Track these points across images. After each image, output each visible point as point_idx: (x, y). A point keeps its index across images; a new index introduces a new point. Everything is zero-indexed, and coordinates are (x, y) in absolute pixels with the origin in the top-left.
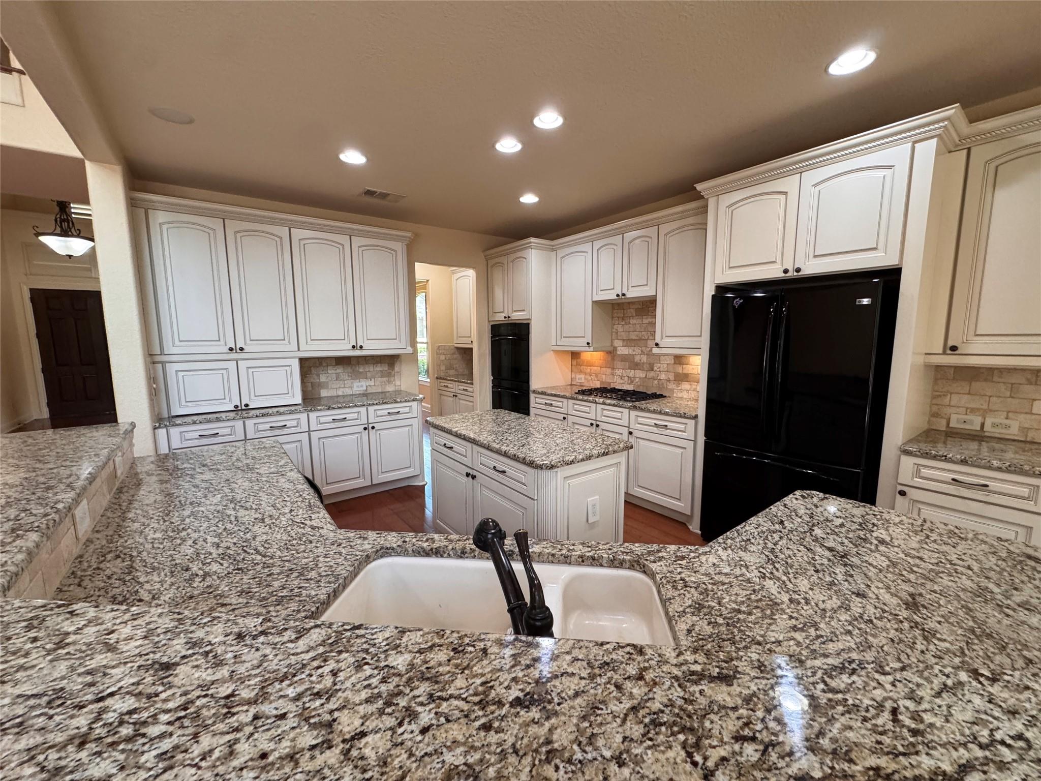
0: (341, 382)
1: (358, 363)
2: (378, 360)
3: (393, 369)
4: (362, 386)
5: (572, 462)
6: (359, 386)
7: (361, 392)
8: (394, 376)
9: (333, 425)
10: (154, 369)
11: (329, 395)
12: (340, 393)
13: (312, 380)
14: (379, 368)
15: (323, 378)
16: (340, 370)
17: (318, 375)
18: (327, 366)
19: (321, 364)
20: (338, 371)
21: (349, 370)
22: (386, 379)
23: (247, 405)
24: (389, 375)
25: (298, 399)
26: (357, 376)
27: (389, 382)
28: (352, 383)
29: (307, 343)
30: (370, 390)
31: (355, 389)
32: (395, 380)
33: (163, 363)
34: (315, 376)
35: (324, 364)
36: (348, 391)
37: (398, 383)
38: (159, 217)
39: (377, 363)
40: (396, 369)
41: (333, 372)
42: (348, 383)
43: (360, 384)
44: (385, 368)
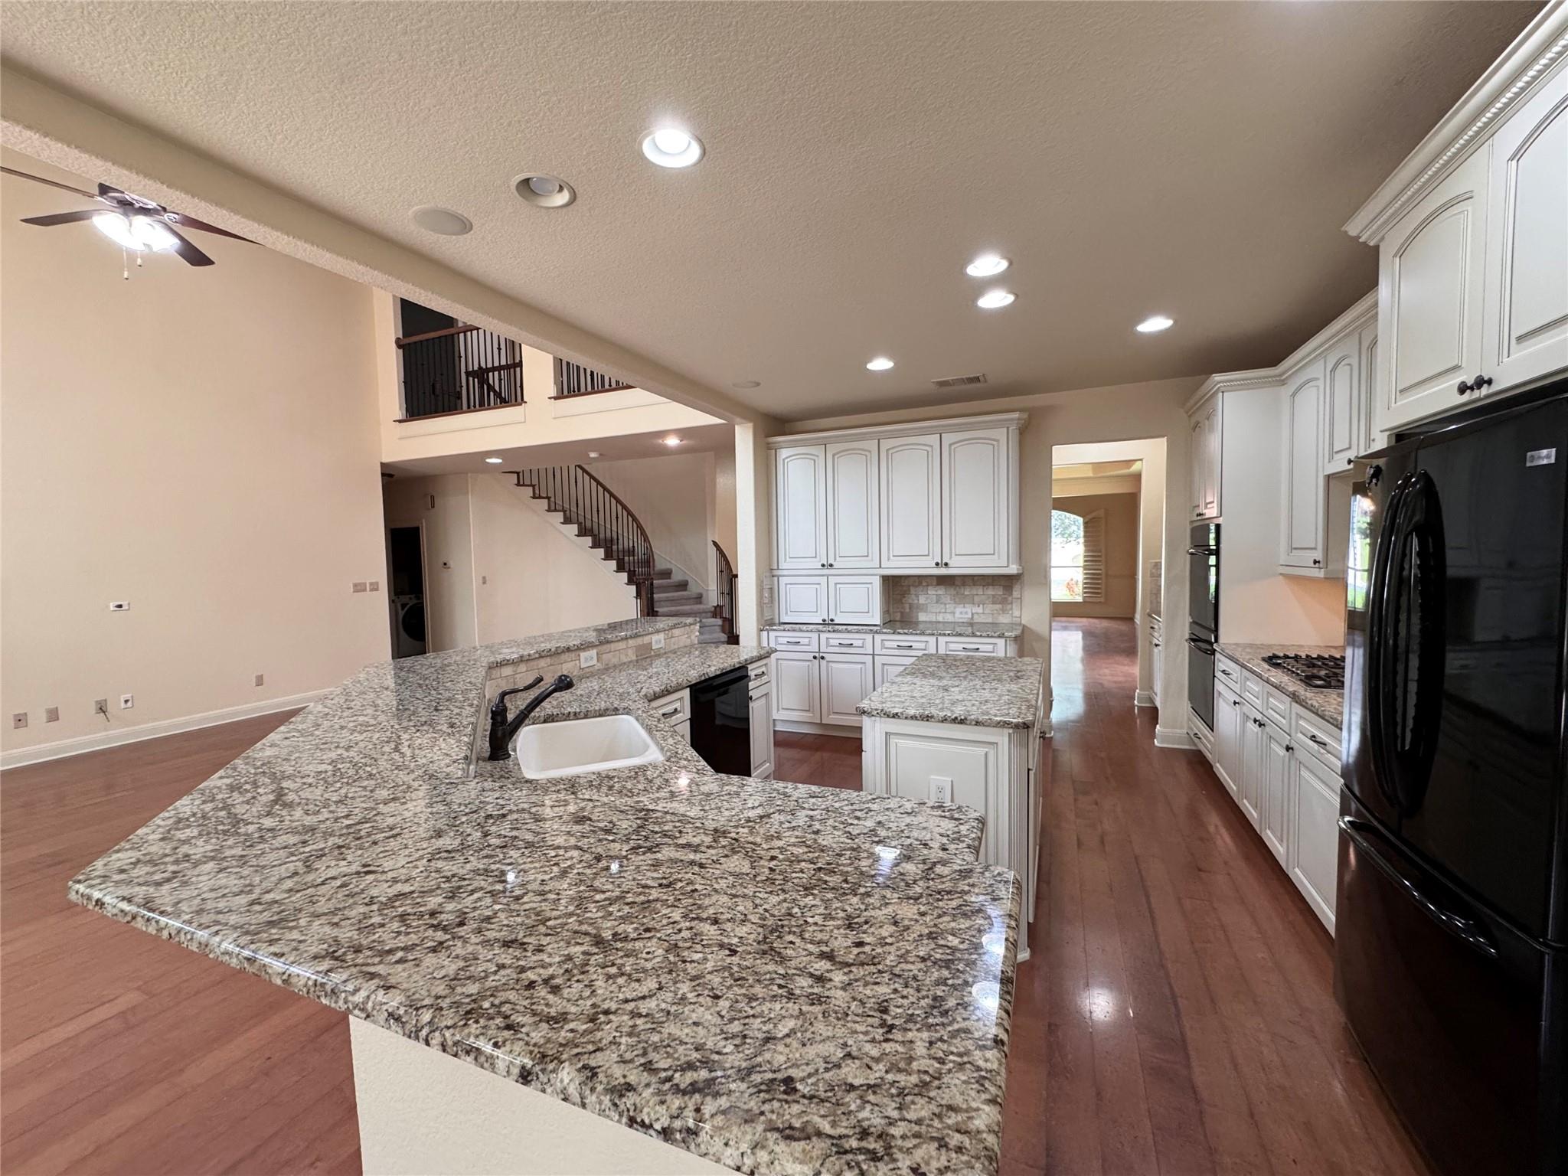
0: (943, 606)
1: (964, 584)
2: (990, 581)
3: (1011, 594)
4: (966, 613)
5: (895, 716)
6: (962, 613)
7: (965, 621)
8: (1012, 603)
9: (897, 652)
10: (773, 582)
11: (927, 619)
12: (940, 619)
13: (910, 601)
14: (990, 591)
15: (922, 600)
16: (941, 591)
17: (917, 596)
18: (928, 586)
19: (920, 583)
20: (940, 592)
21: (952, 591)
22: (1000, 606)
23: (832, 620)
24: (1003, 601)
25: (876, 619)
26: (962, 600)
27: (1004, 611)
28: (955, 608)
29: (889, 559)
30: (977, 619)
31: (957, 615)
32: (1011, 609)
33: (778, 576)
34: (913, 596)
35: (924, 584)
36: (949, 618)
37: (1017, 613)
38: (784, 453)
39: (988, 585)
40: (1016, 594)
41: (934, 593)
42: (950, 607)
43: (965, 610)
44: (999, 591)
